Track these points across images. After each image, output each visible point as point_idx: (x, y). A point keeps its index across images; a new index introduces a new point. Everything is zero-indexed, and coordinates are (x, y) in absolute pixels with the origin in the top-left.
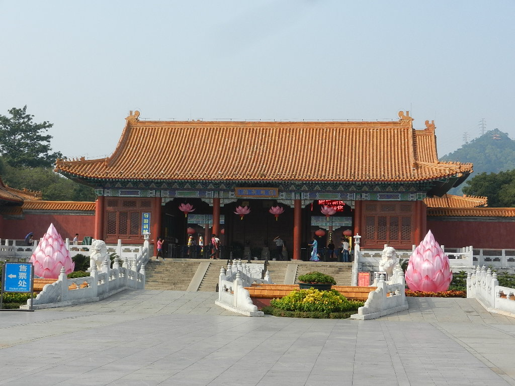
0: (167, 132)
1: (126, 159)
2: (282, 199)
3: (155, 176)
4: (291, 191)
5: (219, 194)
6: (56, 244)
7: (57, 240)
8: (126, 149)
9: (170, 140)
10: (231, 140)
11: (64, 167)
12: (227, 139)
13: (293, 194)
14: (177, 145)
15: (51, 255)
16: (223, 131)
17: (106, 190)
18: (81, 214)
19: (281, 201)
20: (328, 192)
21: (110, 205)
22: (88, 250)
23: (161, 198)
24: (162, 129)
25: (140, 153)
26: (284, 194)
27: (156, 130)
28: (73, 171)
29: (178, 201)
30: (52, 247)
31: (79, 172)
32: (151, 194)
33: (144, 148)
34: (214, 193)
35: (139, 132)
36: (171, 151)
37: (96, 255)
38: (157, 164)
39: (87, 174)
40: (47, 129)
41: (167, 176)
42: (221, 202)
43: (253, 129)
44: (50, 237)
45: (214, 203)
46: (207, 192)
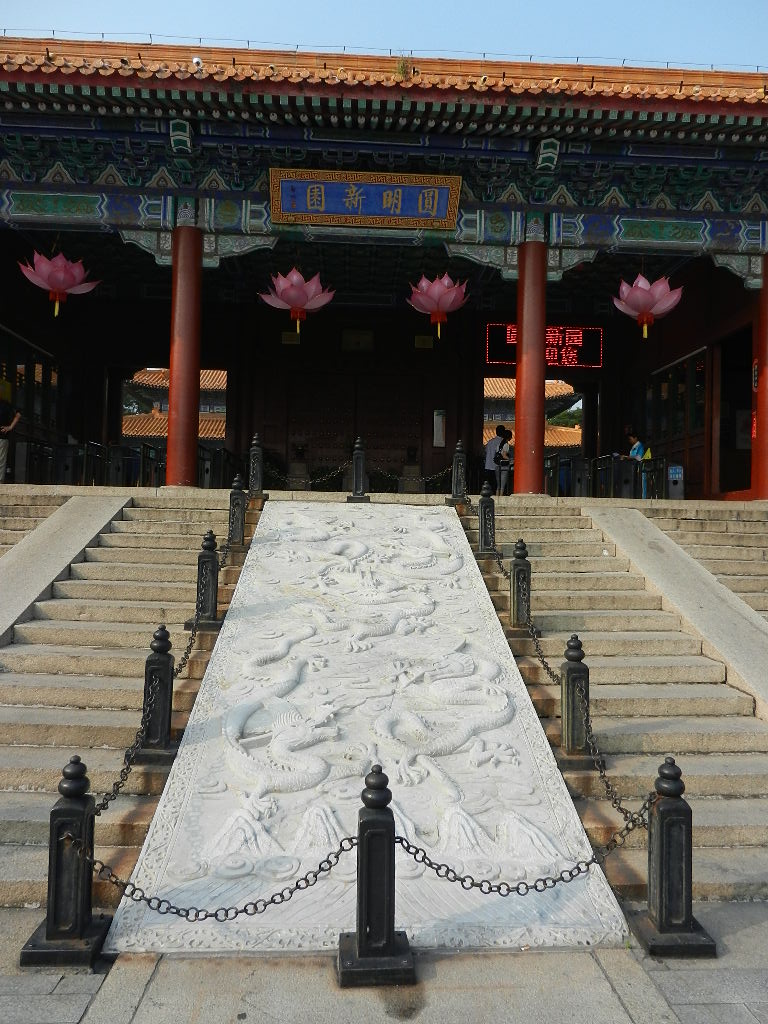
2: (470, 242)
4: (507, 208)
5: (197, 208)
13: (516, 218)
19: (464, 251)
20: (660, 212)
26: (478, 216)
34: (175, 204)
42: (207, 248)
45: (174, 252)
46: (145, 202)
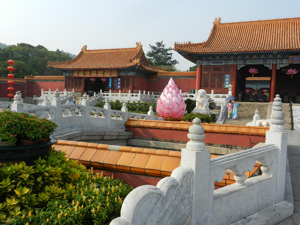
0: (238, 28)
1: (214, 43)
3: (235, 50)
5: (276, 61)
6: (174, 92)
7: (174, 88)
8: (214, 39)
9: (240, 32)
10: (280, 29)
11: (178, 47)
12: (277, 29)
14: (245, 34)
15: (171, 99)
16: (274, 25)
17: (203, 62)
18: (187, 78)
21: (205, 71)
22: (193, 96)
23: (237, 65)
24: (235, 27)
25: (223, 40)
27: (231, 28)
28: (184, 49)
29: (248, 67)
30: (171, 93)
31: (187, 50)
32: (231, 63)
33: (225, 37)
34: (273, 60)
35: (221, 30)
36: (242, 38)
37: (200, 99)
38: (234, 44)
39: (192, 51)
40: (171, 50)
41: (244, 50)
43: (294, 23)
44: (170, 86)
45: (272, 67)
46: (268, 60)
